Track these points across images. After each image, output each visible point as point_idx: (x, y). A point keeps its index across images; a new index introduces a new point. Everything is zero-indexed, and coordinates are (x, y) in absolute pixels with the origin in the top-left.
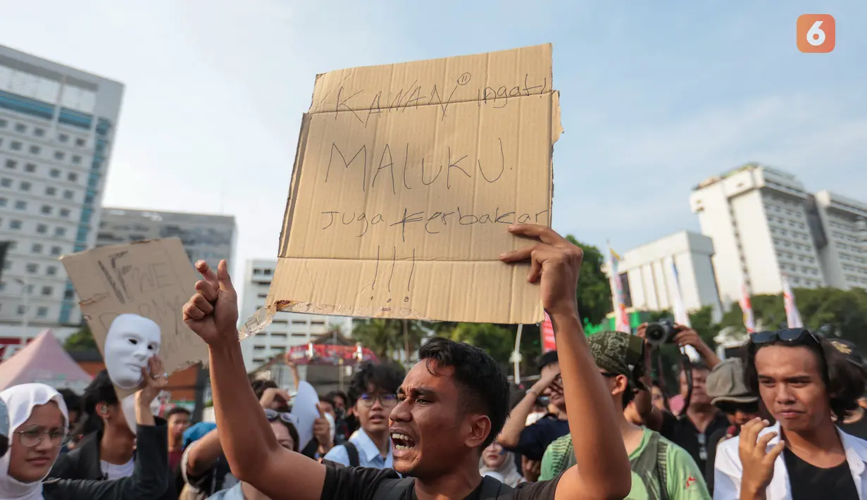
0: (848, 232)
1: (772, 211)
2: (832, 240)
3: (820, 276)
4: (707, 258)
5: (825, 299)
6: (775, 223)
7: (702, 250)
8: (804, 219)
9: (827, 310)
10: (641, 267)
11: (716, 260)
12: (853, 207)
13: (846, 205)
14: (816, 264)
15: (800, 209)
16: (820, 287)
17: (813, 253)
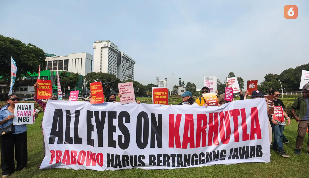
0: (125, 62)
2: (122, 63)
4: (91, 61)
10: (72, 59)
13: (126, 57)
14: (116, 68)
15: (117, 55)
17: (117, 65)
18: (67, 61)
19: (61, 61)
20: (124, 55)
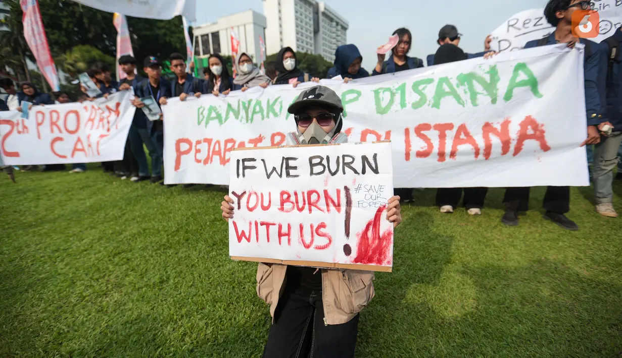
0: (328, 27)
1: (298, 8)
2: (321, 29)
3: (313, 48)
4: (262, 29)
5: (304, 58)
6: (298, 15)
7: (260, 24)
8: (311, 16)
9: (304, 63)
10: (227, 29)
11: (267, 31)
12: (333, 14)
13: (330, 12)
14: (312, 42)
15: (311, 9)
16: (312, 54)
17: (312, 35)
18: (216, 36)
19: (206, 37)
20: (325, 9)
